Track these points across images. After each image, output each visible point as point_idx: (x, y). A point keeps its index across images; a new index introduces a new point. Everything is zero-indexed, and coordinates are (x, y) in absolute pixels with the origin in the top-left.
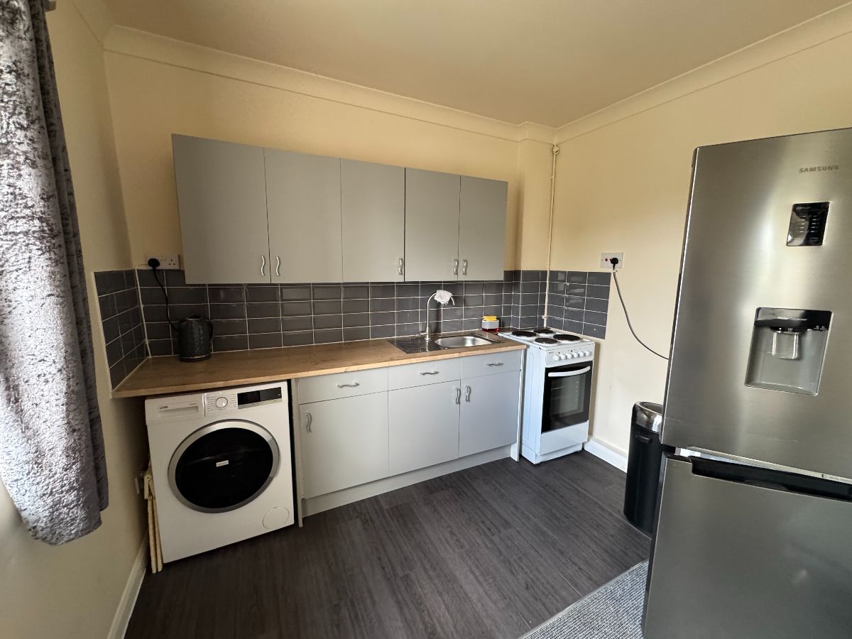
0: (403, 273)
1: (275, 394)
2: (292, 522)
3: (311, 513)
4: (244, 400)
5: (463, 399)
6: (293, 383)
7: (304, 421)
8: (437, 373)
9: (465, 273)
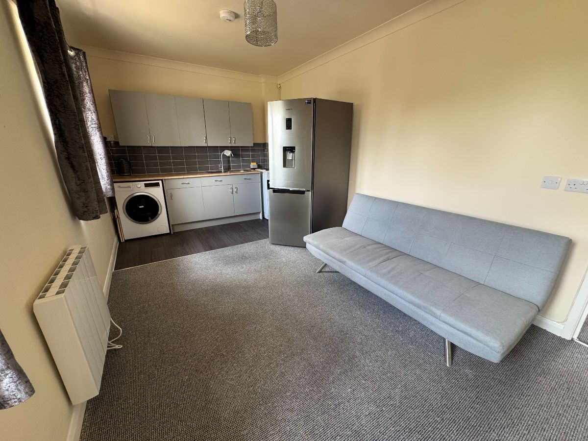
0: (206, 142)
1: (157, 185)
2: (169, 232)
3: (176, 231)
4: (147, 185)
5: (234, 192)
6: (164, 180)
7: (169, 195)
8: (221, 181)
9: (235, 143)
